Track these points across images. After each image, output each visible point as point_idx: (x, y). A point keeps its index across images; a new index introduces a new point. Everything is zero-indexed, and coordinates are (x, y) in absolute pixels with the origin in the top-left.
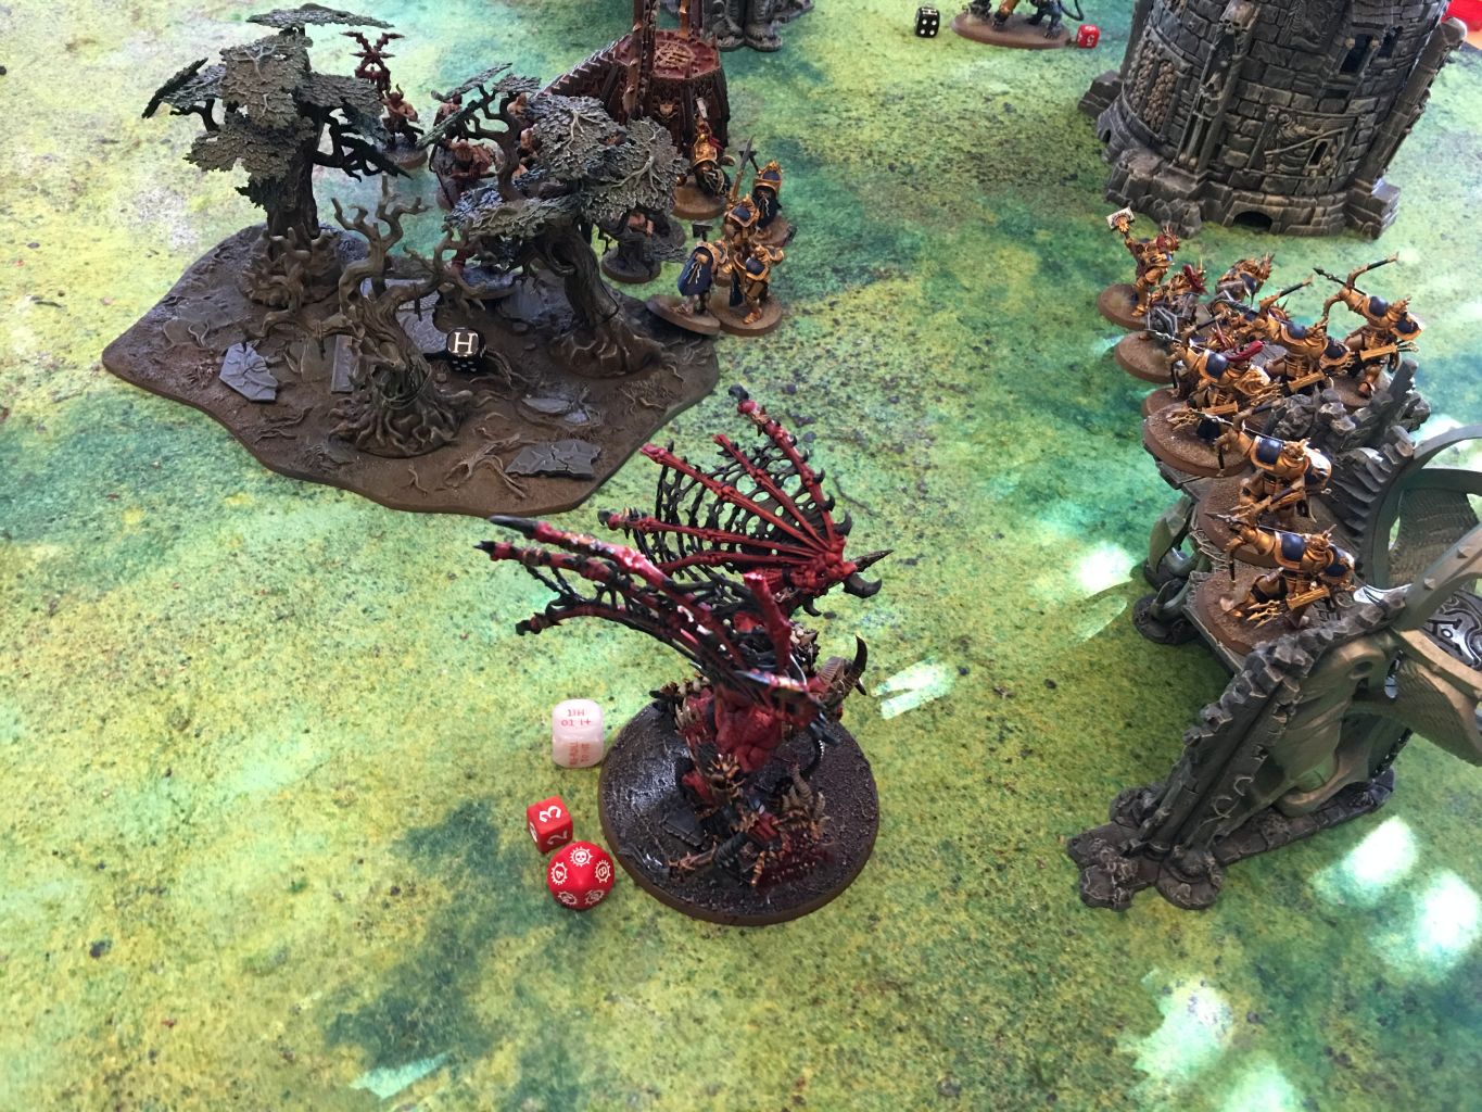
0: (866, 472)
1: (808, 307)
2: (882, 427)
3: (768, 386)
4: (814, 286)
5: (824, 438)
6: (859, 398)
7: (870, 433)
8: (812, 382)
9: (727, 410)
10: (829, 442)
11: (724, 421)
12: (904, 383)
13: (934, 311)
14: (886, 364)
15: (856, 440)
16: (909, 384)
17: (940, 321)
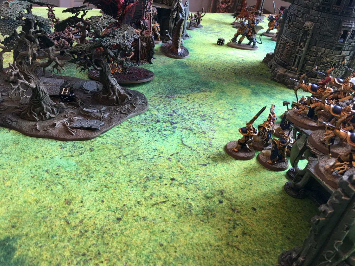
0: (192, 138)
1: (180, 96)
2: (199, 126)
3: (164, 114)
4: (182, 91)
5: (179, 128)
6: (192, 119)
7: (195, 128)
8: (178, 114)
9: (149, 119)
10: (181, 129)
11: (147, 121)
12: (208, 116)
13: (219, 100)
14: (202, 111)
15: (190, 129)
16: (209, 116)
17: (221, 102)
